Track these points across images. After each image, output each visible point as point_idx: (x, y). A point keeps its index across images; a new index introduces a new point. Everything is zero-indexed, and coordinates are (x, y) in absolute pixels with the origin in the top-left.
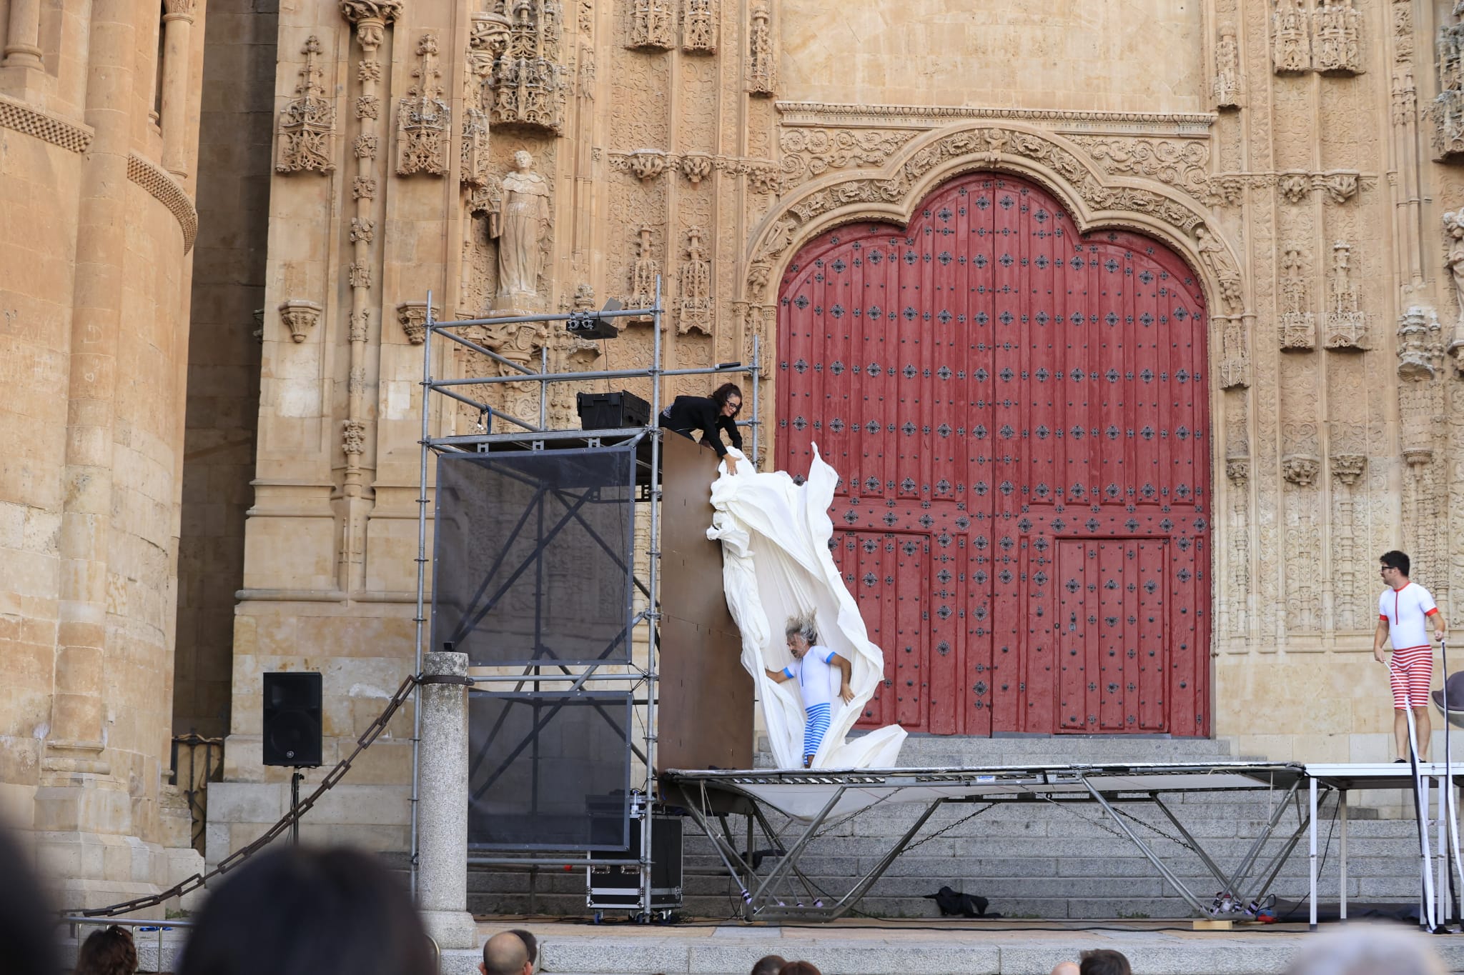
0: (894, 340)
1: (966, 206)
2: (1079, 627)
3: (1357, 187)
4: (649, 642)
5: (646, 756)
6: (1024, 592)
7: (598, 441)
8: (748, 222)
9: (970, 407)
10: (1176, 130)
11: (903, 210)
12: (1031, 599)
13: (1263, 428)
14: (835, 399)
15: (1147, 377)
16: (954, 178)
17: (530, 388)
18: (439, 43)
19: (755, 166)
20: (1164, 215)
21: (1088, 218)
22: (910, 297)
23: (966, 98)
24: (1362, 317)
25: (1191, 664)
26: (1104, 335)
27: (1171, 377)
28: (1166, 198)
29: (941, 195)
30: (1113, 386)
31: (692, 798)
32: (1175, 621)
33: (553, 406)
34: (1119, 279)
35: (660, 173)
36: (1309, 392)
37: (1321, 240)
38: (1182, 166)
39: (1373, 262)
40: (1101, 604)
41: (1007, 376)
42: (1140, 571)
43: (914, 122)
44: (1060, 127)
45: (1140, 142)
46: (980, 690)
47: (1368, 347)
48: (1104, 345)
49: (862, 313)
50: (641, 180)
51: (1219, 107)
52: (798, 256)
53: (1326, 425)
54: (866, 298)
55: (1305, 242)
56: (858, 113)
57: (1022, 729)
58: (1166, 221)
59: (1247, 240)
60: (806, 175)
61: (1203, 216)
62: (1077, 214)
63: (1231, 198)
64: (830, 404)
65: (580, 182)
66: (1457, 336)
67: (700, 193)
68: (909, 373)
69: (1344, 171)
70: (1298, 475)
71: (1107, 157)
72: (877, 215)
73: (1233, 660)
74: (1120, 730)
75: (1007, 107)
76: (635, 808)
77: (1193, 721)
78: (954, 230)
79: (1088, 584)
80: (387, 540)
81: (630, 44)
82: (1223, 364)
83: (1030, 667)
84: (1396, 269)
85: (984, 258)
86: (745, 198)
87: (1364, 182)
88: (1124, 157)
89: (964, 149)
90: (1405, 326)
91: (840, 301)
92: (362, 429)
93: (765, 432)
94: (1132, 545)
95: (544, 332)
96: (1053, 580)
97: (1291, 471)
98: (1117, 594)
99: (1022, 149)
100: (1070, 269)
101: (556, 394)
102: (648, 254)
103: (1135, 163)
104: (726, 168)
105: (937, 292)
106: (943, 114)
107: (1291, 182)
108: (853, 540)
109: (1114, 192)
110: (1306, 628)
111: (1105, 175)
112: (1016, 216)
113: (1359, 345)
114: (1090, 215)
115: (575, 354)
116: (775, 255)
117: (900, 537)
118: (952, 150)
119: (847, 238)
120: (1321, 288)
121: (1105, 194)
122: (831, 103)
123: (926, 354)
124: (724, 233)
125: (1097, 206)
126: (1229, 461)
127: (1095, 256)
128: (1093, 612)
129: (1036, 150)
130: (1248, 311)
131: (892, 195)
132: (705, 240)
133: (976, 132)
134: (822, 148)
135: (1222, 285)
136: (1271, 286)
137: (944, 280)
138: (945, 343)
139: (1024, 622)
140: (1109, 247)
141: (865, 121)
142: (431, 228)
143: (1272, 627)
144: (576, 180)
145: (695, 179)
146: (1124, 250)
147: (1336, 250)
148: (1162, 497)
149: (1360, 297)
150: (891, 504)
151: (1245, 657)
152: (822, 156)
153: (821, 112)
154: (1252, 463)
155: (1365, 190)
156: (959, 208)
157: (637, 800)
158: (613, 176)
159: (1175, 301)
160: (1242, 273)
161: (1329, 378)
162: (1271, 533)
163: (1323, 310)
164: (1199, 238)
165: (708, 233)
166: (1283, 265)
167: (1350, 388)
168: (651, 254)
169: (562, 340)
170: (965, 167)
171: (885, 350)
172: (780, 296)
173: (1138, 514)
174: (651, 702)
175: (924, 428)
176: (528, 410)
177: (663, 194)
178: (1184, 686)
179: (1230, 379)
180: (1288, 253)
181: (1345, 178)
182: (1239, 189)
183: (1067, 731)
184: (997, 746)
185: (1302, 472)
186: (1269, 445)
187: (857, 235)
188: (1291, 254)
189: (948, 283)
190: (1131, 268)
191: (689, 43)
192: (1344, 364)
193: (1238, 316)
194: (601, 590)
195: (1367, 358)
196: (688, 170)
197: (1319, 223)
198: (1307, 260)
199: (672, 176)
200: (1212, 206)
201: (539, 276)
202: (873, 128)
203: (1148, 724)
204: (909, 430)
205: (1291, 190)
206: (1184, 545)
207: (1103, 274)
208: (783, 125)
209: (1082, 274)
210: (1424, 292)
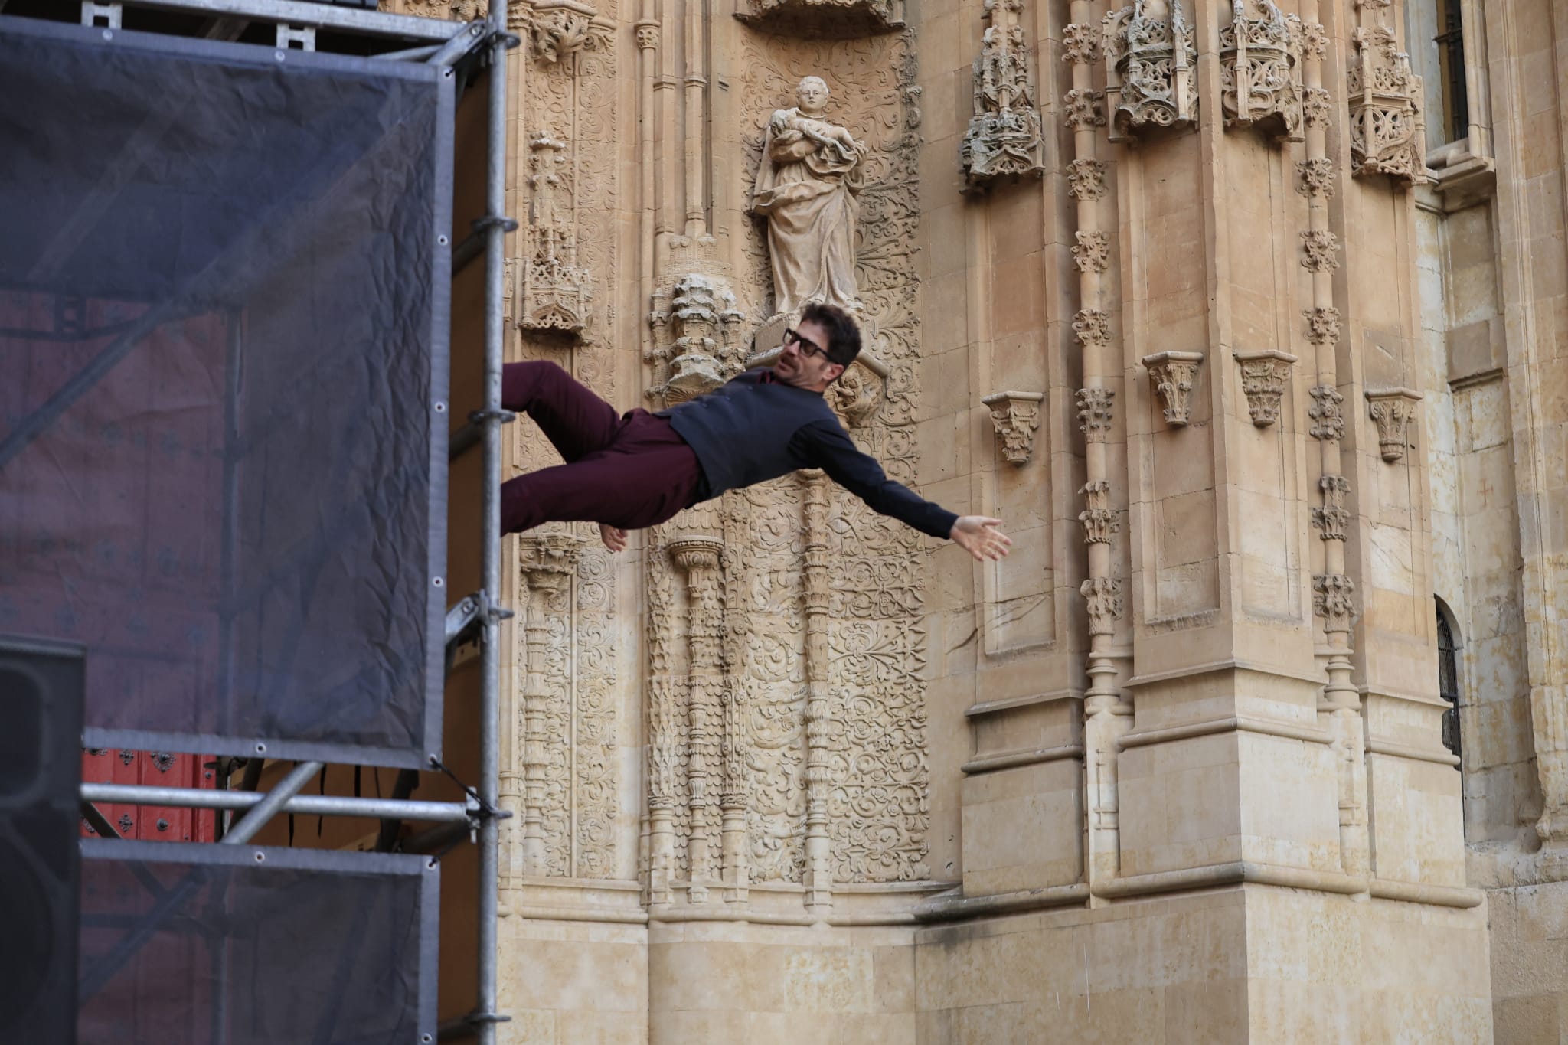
3: (586, 40)
24: (587, 279)
69: (572, 3)
84: (650, 204)
147: (537, 148)
149: (577, 243)
163: (519, 254)
210: (710, 250)
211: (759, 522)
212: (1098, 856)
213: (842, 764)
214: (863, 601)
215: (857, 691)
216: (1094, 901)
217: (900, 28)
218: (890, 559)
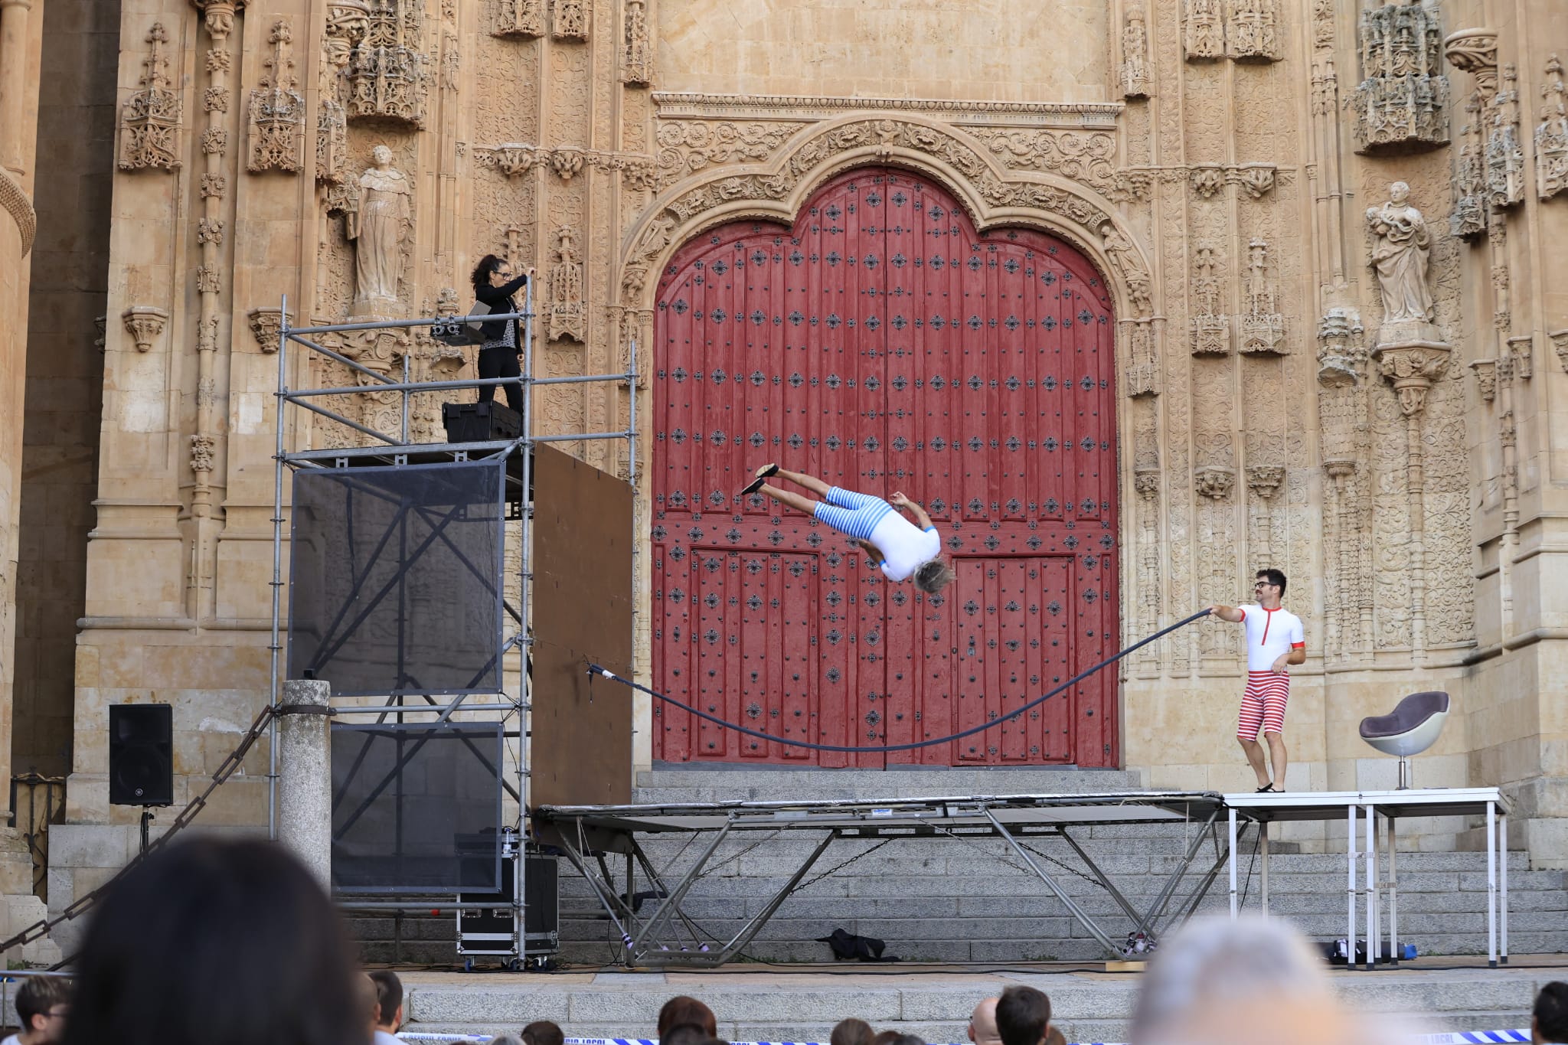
0: (778, 345)
1: (855, 203)
2: (978, 652)
3: (1274, 181)
4: (520, 671)
5: (518, 792)
6: (919, 614)
7: (465, 455)
8: (623, 221)
9: (861, 417)
10: (1080, 121)
11: (789, 208)
12: (927, 622)
13: (1174, 439)
14: (717, 410)
15: (1050, 384)
16: (843, 173)
17: (390, 400)
18: (292, 30)
19: (630, 161)
20: (1068, 212)
21: (986, 216)
22: (796, 301)
23: (855, 91)
24: (1280, 320)
25: (1098, 691)
26: (1003, 340)
27: (1075, 385)
28: (1070, 193)
29: (829, 192)
30: (1013, 395)
31: (568, 836)
32: (1080, 645)
33: (415, 419)
34: (1019, 280)
35: (528, 169)
36: (1223, 399)
37: (1235, 238)
38: (1086, 160)
39: (1291, 261)
40: (1001, 626)
41: (900, 384)
42: (1043, 592)
43: (800, 114)
44: (955, 118)
45: (1042, 134)
46: (873, 719)
47: (1286, 351)
48: (1003, 350)
49: (744, 317)
50: (508, 177)
51: (1126, 96)
52: (675, 257)
53: (1241, 435)
54: (749, 301)
55: (1219, 240)
56: (738, 104)
57: (918, 761)
58: (1069, 218)
59: (1156, 238)
60: (685, 171)
61: (1109, 213)
62: (975, 211)
63: (1139, 194)
64: (711, 416)
65: (443, 179)
66: (1382, 339)
67: (572, 190)
68: (796, 381)
69: (1260, 164)
70: (1212, 488)
71: (1006, 150)
72: (760, 213)
73: (1143, 686)
74: (1023, 761)
75: (898, 98)
76: (508, 847)
77: (1100, 751)
78: (843, 228)
79: (987, 606)
80: (239, 563)
81: (496, 31)
82: (1131, 370)
83: (926, 695)
84: (1316, 269)
85: (876, 257)
86: (619, 196)
87: (1282, 176)
88: (1024, 150)
89: (853, 143)
90: (1325, 328)
91: (722, 306)
92: (212, 444)
93: (642, 445)
94: (1035, 564)
95: (405, 339)
96: (950, 601)
97: (1204, 484)
98: (1018, 617)
99: (915, 142)
100: (967, 270)
101: (418, 406)
102: (516, 256)
103: (1036, 156)
104: (599, 163)
105: (825, 296)
106: (831, 105)
107: (1204, 176)
108: (736, 561)
109: (1015, 187)
110: (1221, 651)
111: (1005, 169)
112: (909, 214)
113: (1277, 350)
114: (988, 212)
115: (438, 363)
116: (651, 256)
117: (787, 557)
118: (841, 144)
119: (727, 238)
120: (1236, 287)
121: (1004, 190)
122: (712, 94)
123: (814, 360)
124: (597, 231)
125: (996, 202)
126: (1138, 474)
127: (994, 256)
128: (993, 636)
129: (930, 143)
130: (1158, 314)
131: (776, 192)
132: (576, 241)
133: (867, 123)
134: (702, 142)
135: (1130, 286)
136: (1182, 287)
137: (832, 281)
138: (834, 349)
139: (919, 646)
140: (1009, 246)
141: (748, 113)
142: (284, 228)
143: (1185, 651)
144: (439, 177)
145: (566, 176)
146: (1025, 250)
147: (1252, 248)
148: (1066, 512)
149: (1277, 298)
150: (777, 522)
151: (1155, 682)
152: (701, 150)
153: (704, 103)
154: (1163, 475)
155: (1282, 184)
156: (849, 206)
157: (509, 838)
158: (478, 172)
159: (1081, 306)
160: (1151, 273)
161: (1245, 384)
162: (1183, 551)
163: (1237, 312)
164: (1105, 237)
165: (579, 232)
166: (1195, 264)
167: (1267, 395)
168: (519, 256)
169: (425, 348)
170: (854, 162)
171: (769, 357)
172: (657, 301)
173: (1041, 531)
174: (524, 734)
175: (811, 440)
176: (389, 423)
177: (531, 192)
178: (1090, 714)
179: (1139, 386)
180: (1200, 252)
181: (1261, 171)
182: (1148, 183)
183: (966, 763)
184: (892, 780)
185: (1216, 485)
186: (1180, 457)
187: (739, 235)
188: (1203, 253)
189: (837, 287)
190: (1033, 269)
191: (559, 30)
192: (1261, 369)
193: (1148, 319)
194: (467, 615)
195: (1285, 363)
196: (558, 165)
197: (1233, 220)
198: (1220, 259)
199: (541, 172)
200: (1119, 202)
201: (399, 279)
202: (757, 120)
203: (1053, 755)
204: (795, 442)
205: (1203, 185)
206: (1090, 564)
207: (1002, 274)
208: (660, 117)
209: (980, 275)
210: (1345, 293)
211: (1384, 444)
212: (1506, 625)
213: (1435, 576)
214: (1444, 482)
215: (1443, 534)
216: (1504, 651)
217: (1448, 143)
218: (1455, 457)
